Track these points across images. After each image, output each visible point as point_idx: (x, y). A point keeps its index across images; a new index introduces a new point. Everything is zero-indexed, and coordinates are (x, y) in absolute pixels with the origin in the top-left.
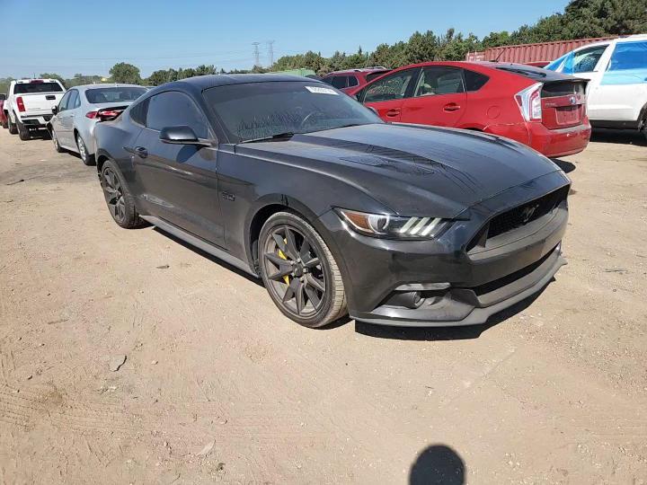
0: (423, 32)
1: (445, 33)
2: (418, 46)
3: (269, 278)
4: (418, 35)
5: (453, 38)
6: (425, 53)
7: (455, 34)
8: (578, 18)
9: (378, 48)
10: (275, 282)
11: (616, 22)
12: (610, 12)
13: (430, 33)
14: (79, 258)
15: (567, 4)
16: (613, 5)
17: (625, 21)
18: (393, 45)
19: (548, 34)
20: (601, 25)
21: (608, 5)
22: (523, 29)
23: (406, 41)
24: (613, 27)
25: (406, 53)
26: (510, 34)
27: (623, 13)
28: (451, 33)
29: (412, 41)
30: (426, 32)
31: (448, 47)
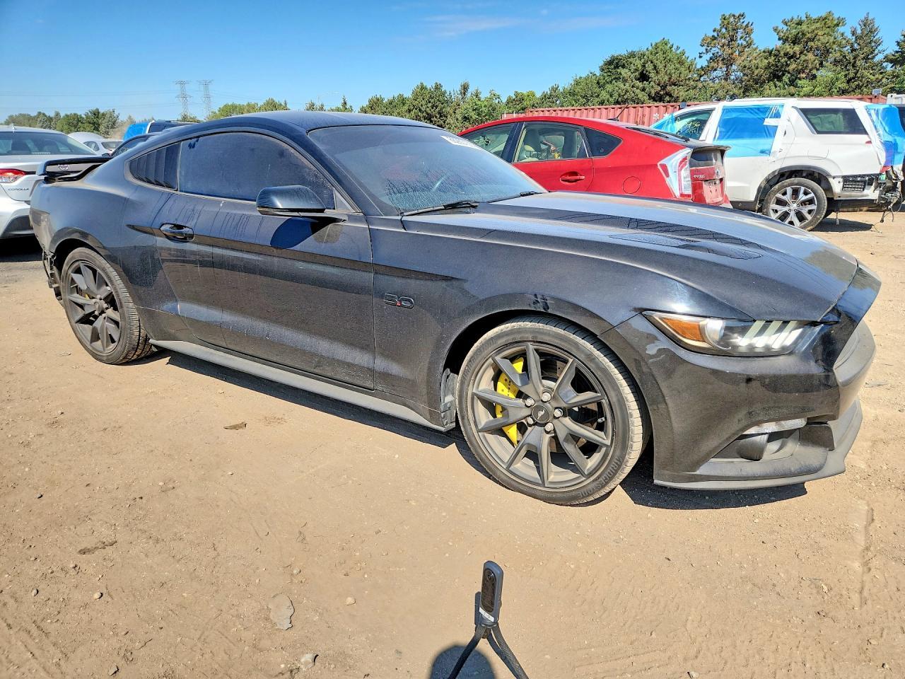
0: (430, 85)
1: (458, 88)
2: (424, 102)
3: (479, 431)
4: (423, 88)
5: (468, 95)
6: (435, 112)
7: (471, 90)
8: (617, 79)
9: (370, 101)
10: (489, 436)
11: (659, 88)
12: (652, 75)
13: (438, 87)
14: (54, 423)
15: (601, 63)
16: (655, 67)
17: (669, 88)
18: (391, 98)
19: (585, 97)
20: (644, 90)
21: (649, 67)
22: (555, 89)
23: (408, 94)
24: (657, 93)
25: (410, 111)
26: (538, 95)
27: (666, 78)
28: (465, 88)
29: (416, 96)
30: (434, 86)
31: (463, 106)
